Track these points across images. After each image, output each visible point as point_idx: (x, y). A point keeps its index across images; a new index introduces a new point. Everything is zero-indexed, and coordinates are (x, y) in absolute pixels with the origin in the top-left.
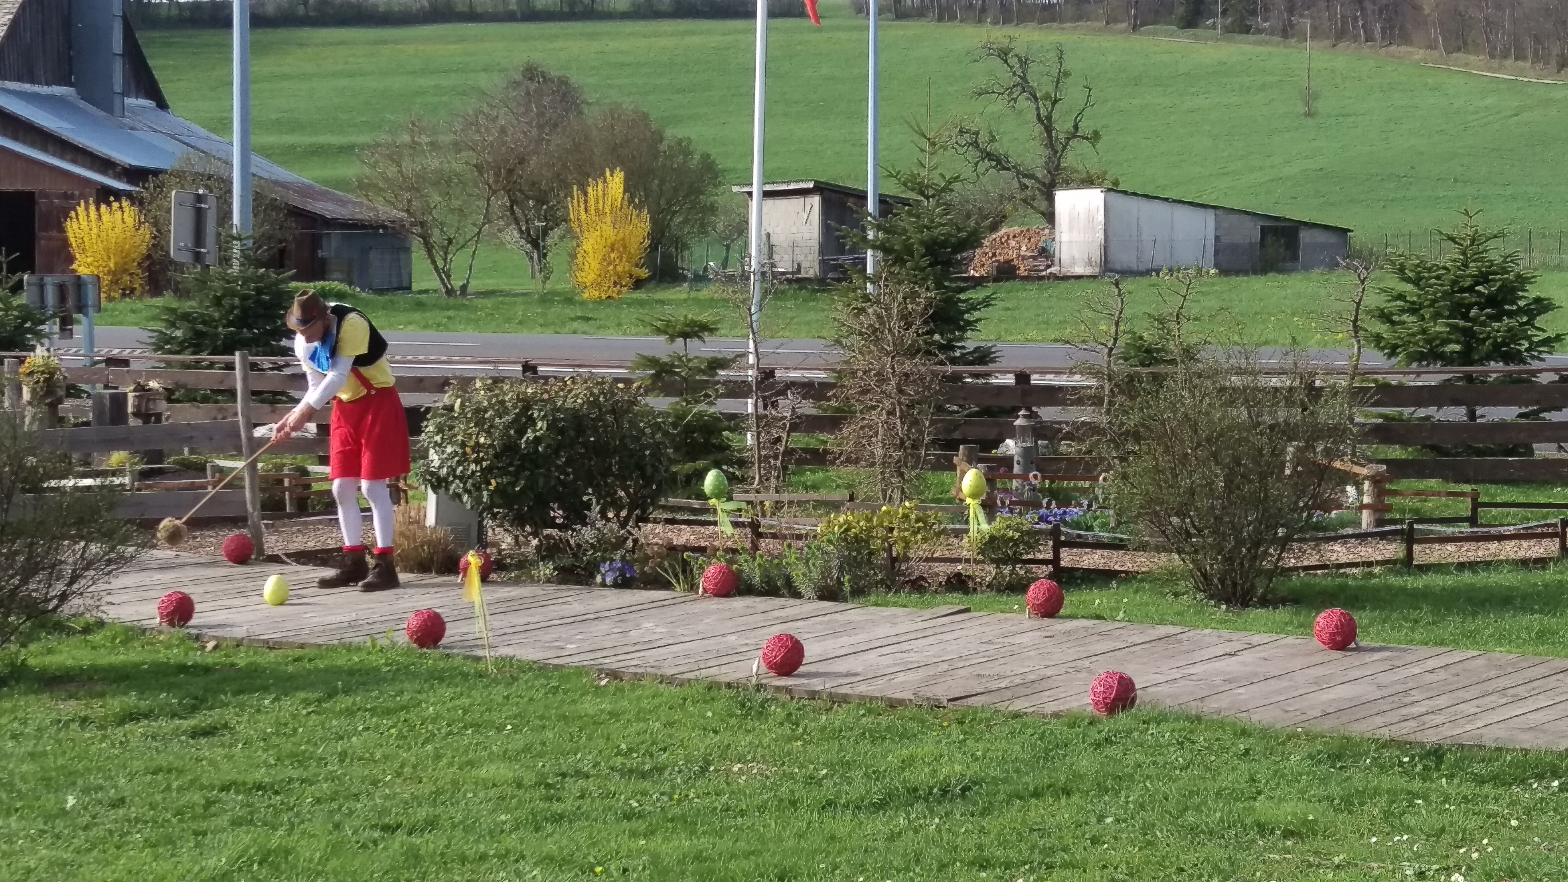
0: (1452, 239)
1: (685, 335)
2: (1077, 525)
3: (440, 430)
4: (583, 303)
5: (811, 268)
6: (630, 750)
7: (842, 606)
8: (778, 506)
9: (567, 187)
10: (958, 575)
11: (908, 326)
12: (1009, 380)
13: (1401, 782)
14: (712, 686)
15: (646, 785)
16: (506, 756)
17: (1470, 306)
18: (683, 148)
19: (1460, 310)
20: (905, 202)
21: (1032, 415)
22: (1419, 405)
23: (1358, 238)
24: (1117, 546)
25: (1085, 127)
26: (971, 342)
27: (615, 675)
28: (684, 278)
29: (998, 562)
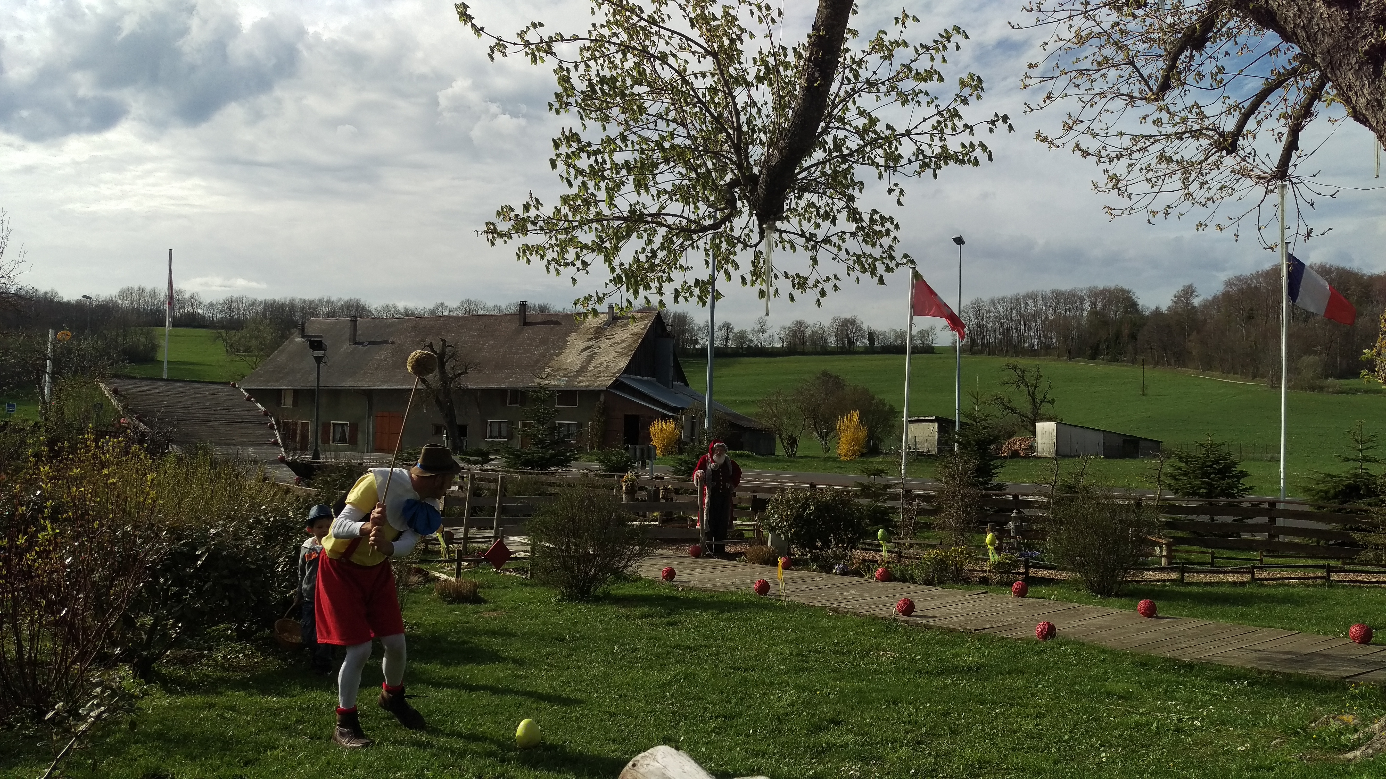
0: (1202, 445)
1: (875, 475)
2: (1037, 559)
3: (773, 508)
4: (840, 462)
5: (934, 451)
6: (839, 643)
7: (934, 588)
8: (911, 546)
9: (836, 417)
10: (984, 577)
11: (966, 473)
12: (1009, 497)
13: (1173, 678)
14: (875, 618)
15: (843, 658)
16: (788, 642)
17: (1210, 474)
18: (882, 402)
19: (1205, 474)
20: (967, 424)
21: (1019, 512)
22: (1188, 514)
23: (1164, 445)
24: (1053, 568)
25: (1049, 397)
26: (996, 481)
27: (835, 611)
28: (881, 453)
29: (1001, 573)
